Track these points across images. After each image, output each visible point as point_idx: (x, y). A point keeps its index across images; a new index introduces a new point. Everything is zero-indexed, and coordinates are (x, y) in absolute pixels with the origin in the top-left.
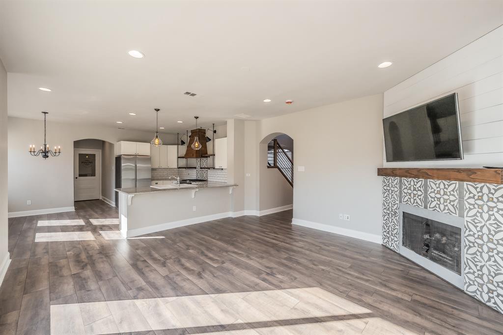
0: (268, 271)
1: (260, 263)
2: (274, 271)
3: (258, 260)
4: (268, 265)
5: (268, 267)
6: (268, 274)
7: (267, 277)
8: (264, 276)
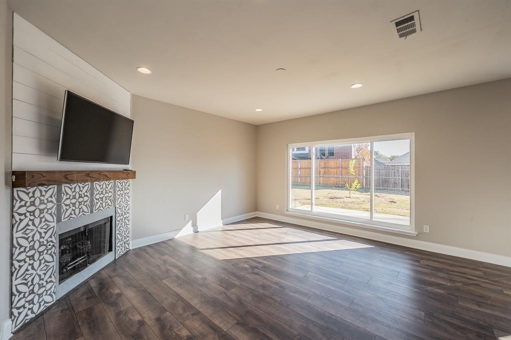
0: (256, 270)
1: (265, 278)
2: (250, 270)
3: (269, 283)
4: (257, 277)
5: (257, 274)
6: (256, 267)
7: (257, 265)
8: (260, 266)
